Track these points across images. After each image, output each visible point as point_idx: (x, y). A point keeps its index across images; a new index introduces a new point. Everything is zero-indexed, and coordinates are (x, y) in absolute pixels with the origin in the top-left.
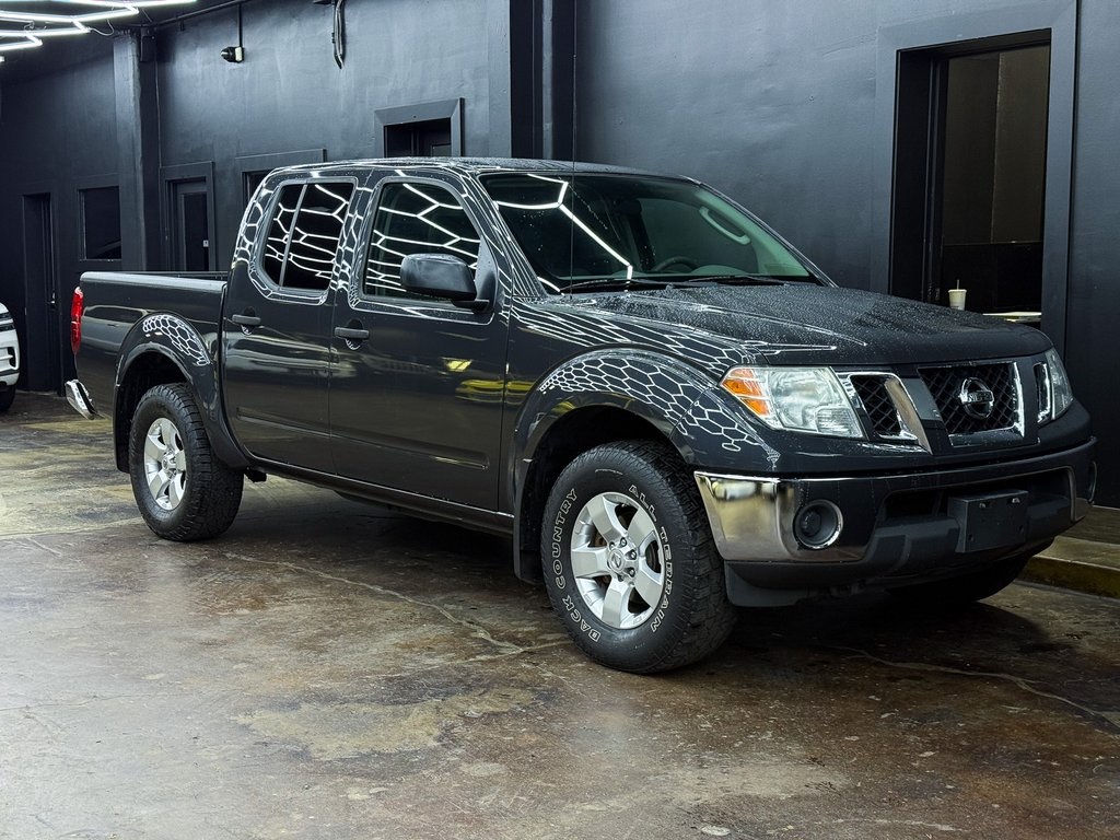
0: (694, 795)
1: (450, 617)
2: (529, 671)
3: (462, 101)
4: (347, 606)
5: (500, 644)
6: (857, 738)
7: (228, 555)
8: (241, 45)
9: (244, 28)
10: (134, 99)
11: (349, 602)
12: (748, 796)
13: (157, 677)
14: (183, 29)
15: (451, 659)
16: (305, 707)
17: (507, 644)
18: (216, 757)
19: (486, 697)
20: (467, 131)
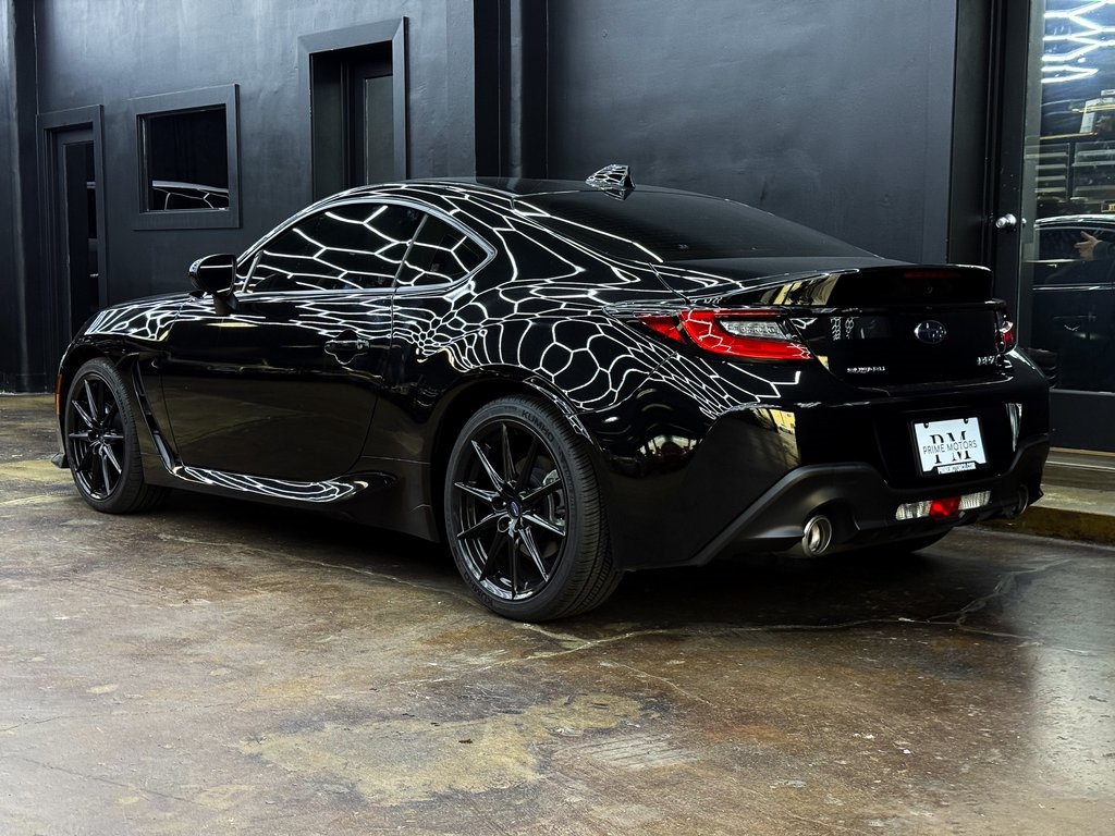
2: (615, 672)
3: (406, 20)
5: (557, 636)
7: (162, 536)
10: (9, 37)
13: (107, 689)
15: (502, 657)
17: (570, 638)
19: (576, 707)
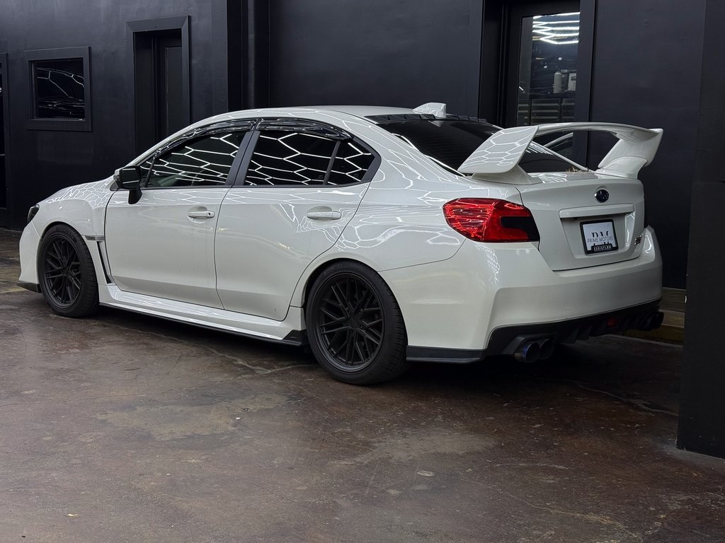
0: (406, 454)
1: (216, 352)
2: (279, 384)
3: (189, 17)
4: (145, 347)
5: (254, 368)
6: (492, 418)
11: (146, 344)
12: (438, 453)
13: (31, 392)
15: (226, 377)
16: (139, 409)
17: (260, 368)
18: (91, 440)
19: (257, 399)
20: (193, 38)
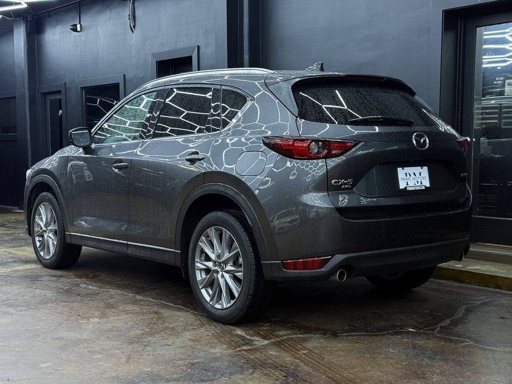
3: (198, 47)
5: (253, 338)
8: (80, 23)
9: (81, 15)
10: (24, 52)
14: (49, 16)
15: (226, 349)
17: (258, 339)
19: (255, 375)
20: (201, 62)
